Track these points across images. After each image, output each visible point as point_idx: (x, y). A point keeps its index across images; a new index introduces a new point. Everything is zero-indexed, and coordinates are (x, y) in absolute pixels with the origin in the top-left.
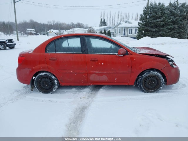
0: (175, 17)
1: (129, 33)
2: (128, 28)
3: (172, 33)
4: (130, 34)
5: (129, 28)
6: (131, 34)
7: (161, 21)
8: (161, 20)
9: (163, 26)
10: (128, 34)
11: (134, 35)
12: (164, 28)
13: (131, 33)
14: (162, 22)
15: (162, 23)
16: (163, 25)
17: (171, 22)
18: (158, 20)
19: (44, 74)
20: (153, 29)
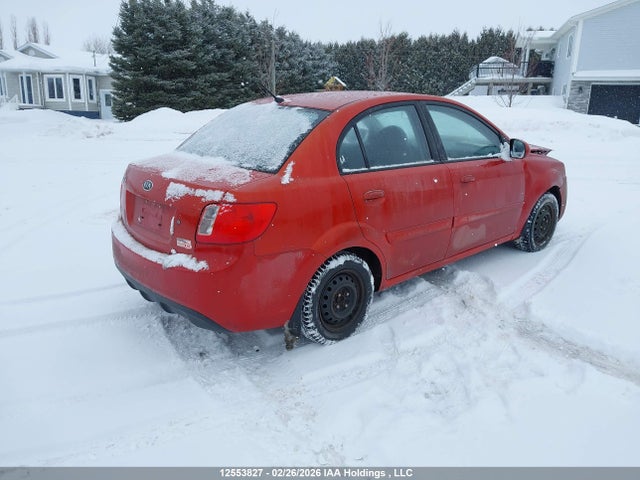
0: (219, 47)
1: (52, 96)
2: (41, 74)
3: (220, 96)
4: (56, 100)
5: (46, 77)
6: (61, 100)
7: (188, 58)
8: (186, 53)
9: (194, 74)
10: (48, 99)
11: (73, 104)
12: (200, 81)
13: (60, 96)
14: (190, 63)
15: (192, 65)
16: (194, 70)
17: (211, 63)
18: (177, 53)
19: (341, 260)
20: (168, 83)
